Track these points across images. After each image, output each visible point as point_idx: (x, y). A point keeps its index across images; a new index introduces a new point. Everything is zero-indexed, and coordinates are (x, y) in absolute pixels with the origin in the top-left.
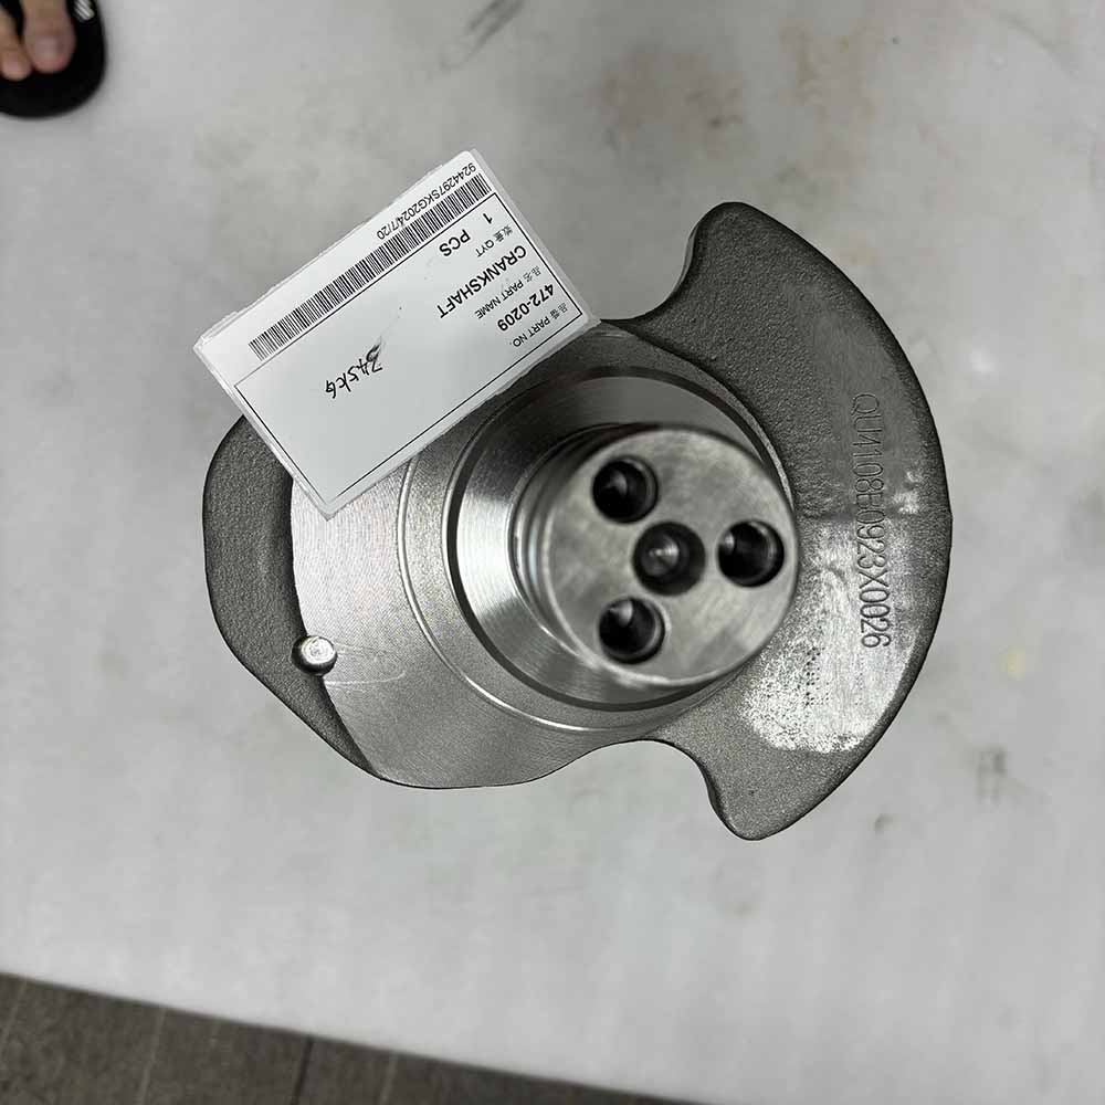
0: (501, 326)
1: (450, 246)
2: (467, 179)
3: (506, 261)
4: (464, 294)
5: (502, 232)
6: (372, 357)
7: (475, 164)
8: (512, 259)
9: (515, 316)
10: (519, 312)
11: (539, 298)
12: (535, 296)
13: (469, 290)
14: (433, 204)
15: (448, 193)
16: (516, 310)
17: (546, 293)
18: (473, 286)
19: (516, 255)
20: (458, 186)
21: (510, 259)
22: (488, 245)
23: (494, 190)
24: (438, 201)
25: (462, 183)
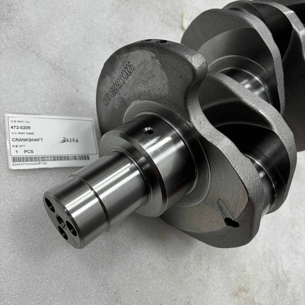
0: (30, 128)
1: (30, 152)
2: (16, 163)
3: (19, 140)
4: (34, 140)
5: (15, 146)
6: (64, 141)
7: (12, 165)
8: (17, 140)
9: (25, 128)
10: (23, 128)
11: (16, 127)
12: (17, 128)
13: (32, 140)
14: (29, 162)
15: (23, 163)
16: (24, 129)
17: (14, 127)
18: (31, 140)
19: (15, 140)
20: (20, 163)
21: (18, 140)
22: (21, 146)
23: (11, 157)
24: (27, 162)
25: (18, 163)
